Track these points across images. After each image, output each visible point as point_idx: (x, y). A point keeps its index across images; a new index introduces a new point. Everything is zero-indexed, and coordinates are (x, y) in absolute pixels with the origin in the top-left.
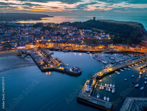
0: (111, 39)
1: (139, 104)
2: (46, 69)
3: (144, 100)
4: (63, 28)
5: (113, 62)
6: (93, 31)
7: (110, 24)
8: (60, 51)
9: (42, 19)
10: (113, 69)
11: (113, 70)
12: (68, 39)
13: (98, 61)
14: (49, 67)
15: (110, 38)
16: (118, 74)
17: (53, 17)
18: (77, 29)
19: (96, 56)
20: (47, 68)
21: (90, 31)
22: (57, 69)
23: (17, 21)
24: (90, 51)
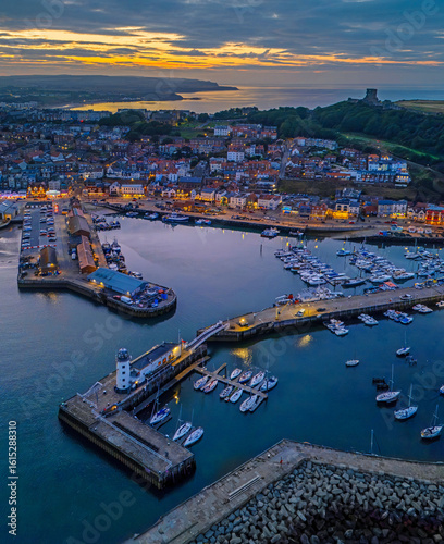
0: (410, 184)
1: (318, 483)
2: (34, 283)
3: (356, 469)
4: (217, 132)
5: (353, 282)
6: (344, 144)
7: (430, 117)
8: (153, 216)
9: (181, 98)
10: (320, 310)
11: (319, 315)
12: (215, 173)
13: (288, 269)
14: (50, 274)
15: (407, 179)
16: (338, 333)
17: (236, 89)
18: (274, 137)
19: (292, 249)
20: (39, 278)
21: (330, 145)
22: (77, 287)
23: (82, 104)
24: (278, 228)
